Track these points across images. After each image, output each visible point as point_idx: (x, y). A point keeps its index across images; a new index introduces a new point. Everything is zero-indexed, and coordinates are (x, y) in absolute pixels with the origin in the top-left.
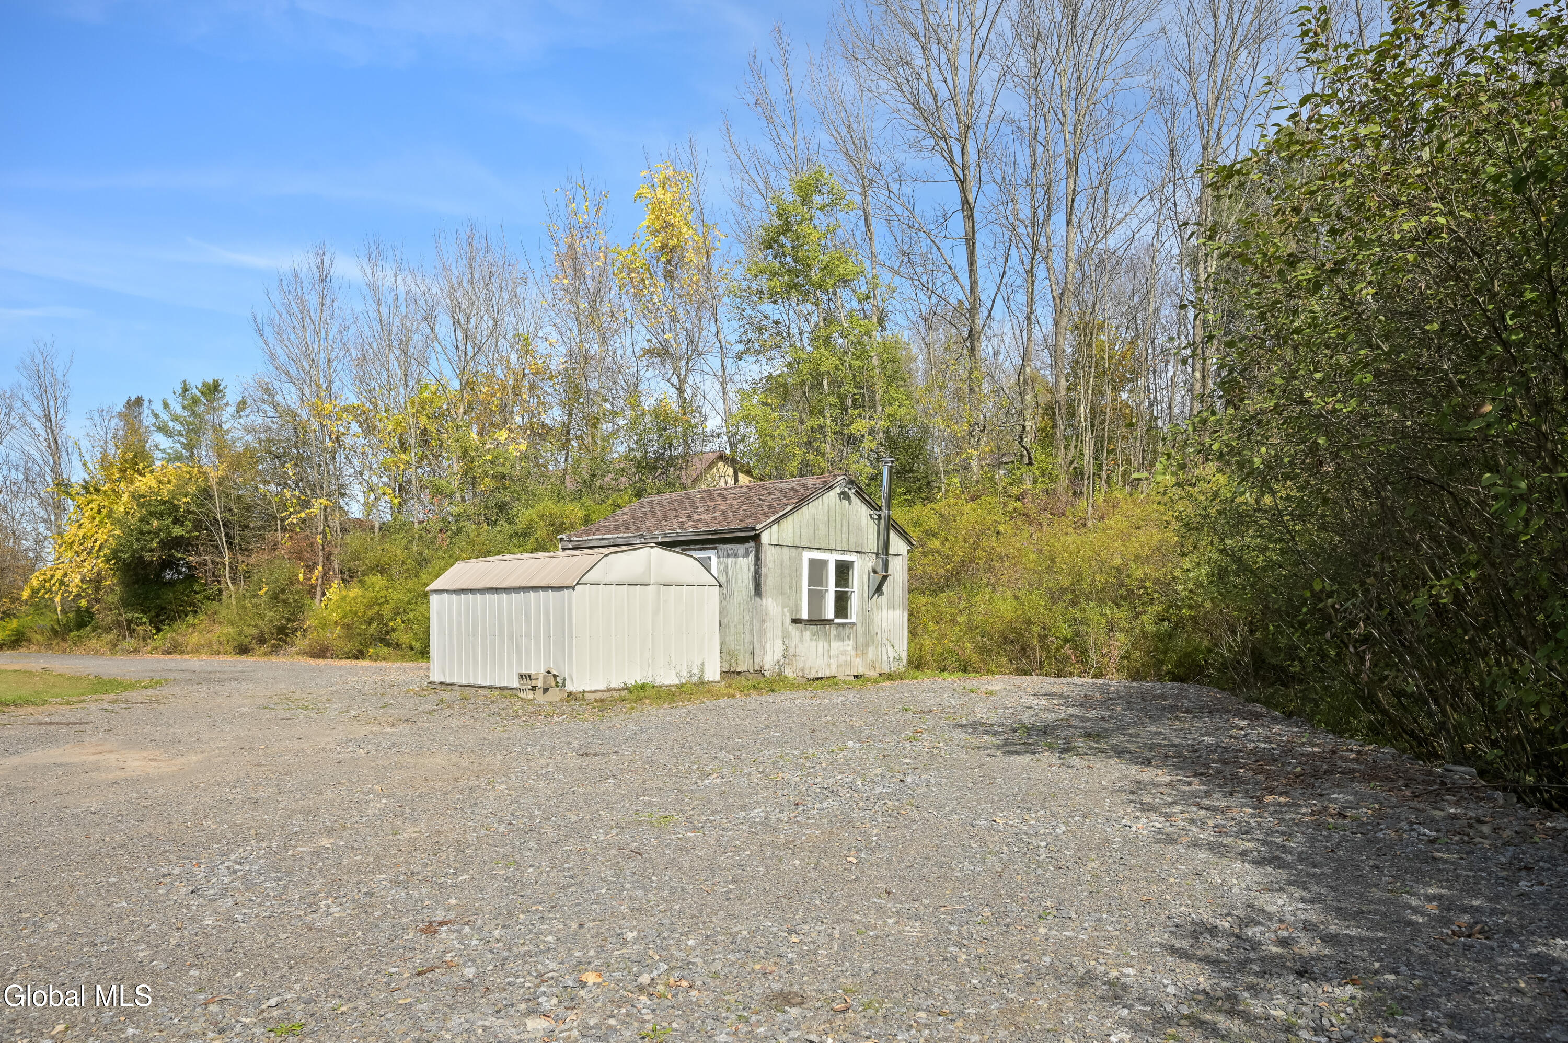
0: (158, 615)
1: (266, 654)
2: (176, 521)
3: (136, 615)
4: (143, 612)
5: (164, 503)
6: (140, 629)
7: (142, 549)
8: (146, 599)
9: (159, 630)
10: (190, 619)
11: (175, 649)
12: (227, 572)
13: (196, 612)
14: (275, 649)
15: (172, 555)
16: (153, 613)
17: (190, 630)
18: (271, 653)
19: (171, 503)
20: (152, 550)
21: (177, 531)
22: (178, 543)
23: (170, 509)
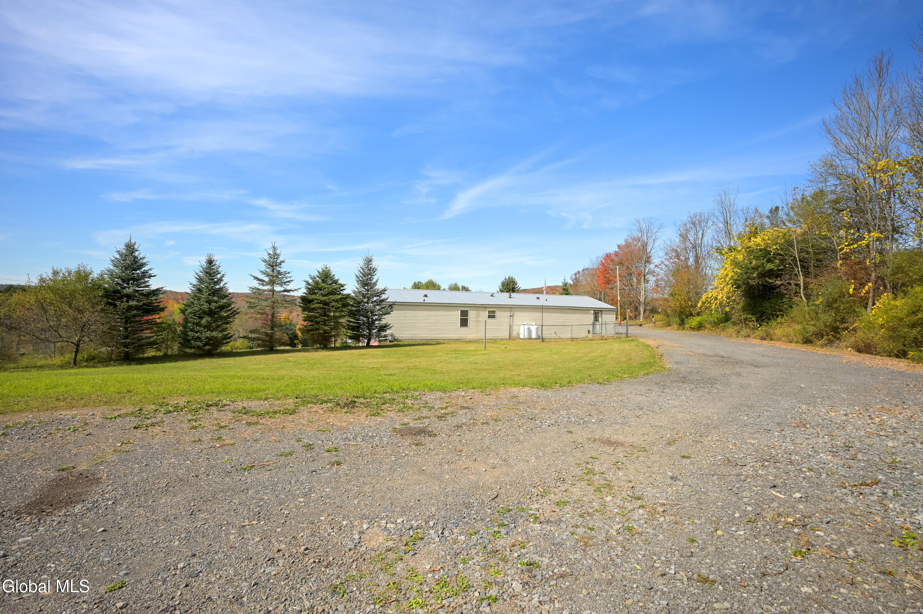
0: (761, 316)
1: (822, 346)
2: (769, 261)
3: (749, 316)
4: (753, 314)
5: (761, 250)
6: (751, 324)
7: (748, 278)
8: (754, 307)
9: (761, 325)
10: (779, 320)
11: (768, 337)
12: (802, 290)
13: (783, 315)
14: (830, 342)
15: (766, 281)
16: (758, 315)
17: (779, 325)
18: (826, 345)
19: (766, 250)
20: (754, 278)
21: (769, 266)
22: (771, 273)
23: (765, 254)
